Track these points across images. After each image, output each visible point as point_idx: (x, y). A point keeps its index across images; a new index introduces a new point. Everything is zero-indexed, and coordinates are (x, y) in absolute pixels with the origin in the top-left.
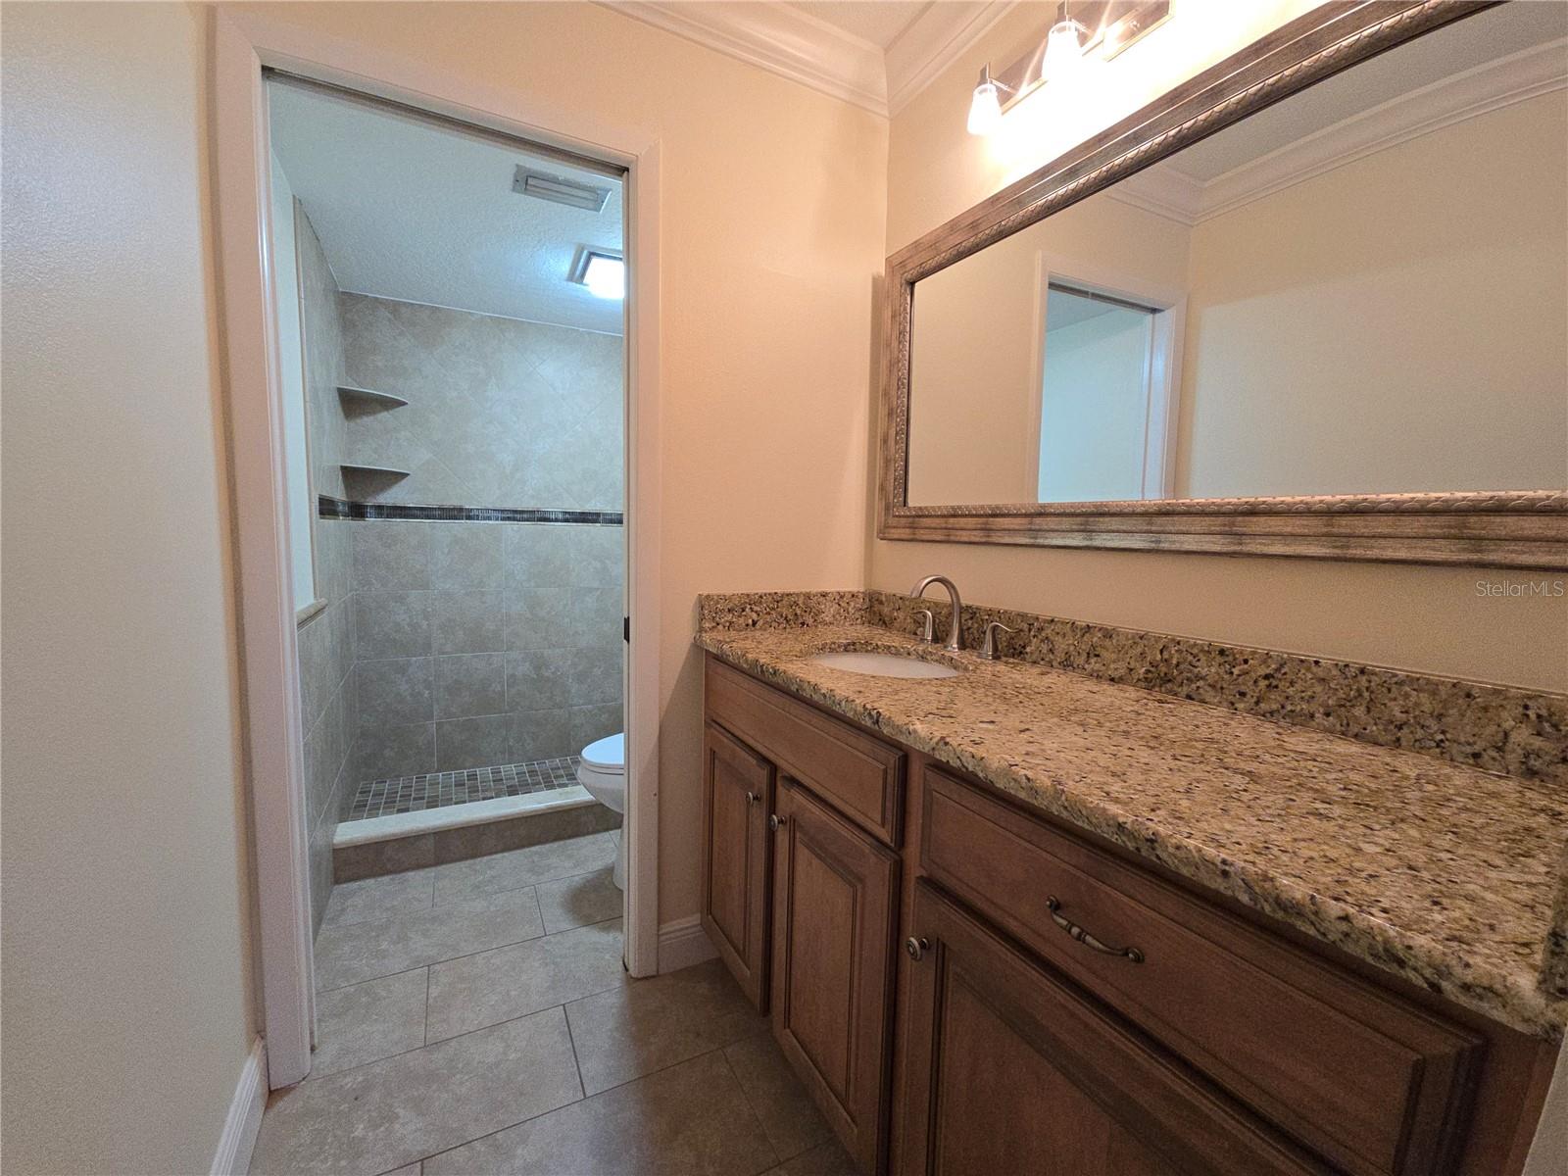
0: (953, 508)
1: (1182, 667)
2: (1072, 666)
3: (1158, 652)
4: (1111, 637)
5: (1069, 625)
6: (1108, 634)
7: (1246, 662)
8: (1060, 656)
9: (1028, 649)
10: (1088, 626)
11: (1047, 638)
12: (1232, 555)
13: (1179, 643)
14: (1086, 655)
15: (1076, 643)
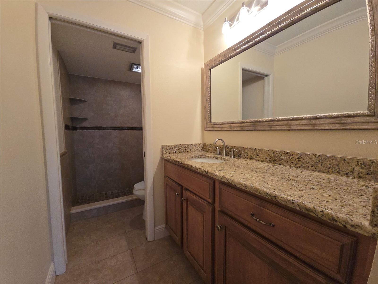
0: (222, 122)
1: (278, 157)
2: (252, 158)
3: (272, 154)
4: (261, 151)
5: (251, 149)
6: (260, 150)
7: (293, 155)
8: (249, 156)
9: (242, 155)
10: (256, 149)
11: (246, 152)
12: (289, 130)
13: (277, 152)
14: (255, 156)
15: (253, 153)
